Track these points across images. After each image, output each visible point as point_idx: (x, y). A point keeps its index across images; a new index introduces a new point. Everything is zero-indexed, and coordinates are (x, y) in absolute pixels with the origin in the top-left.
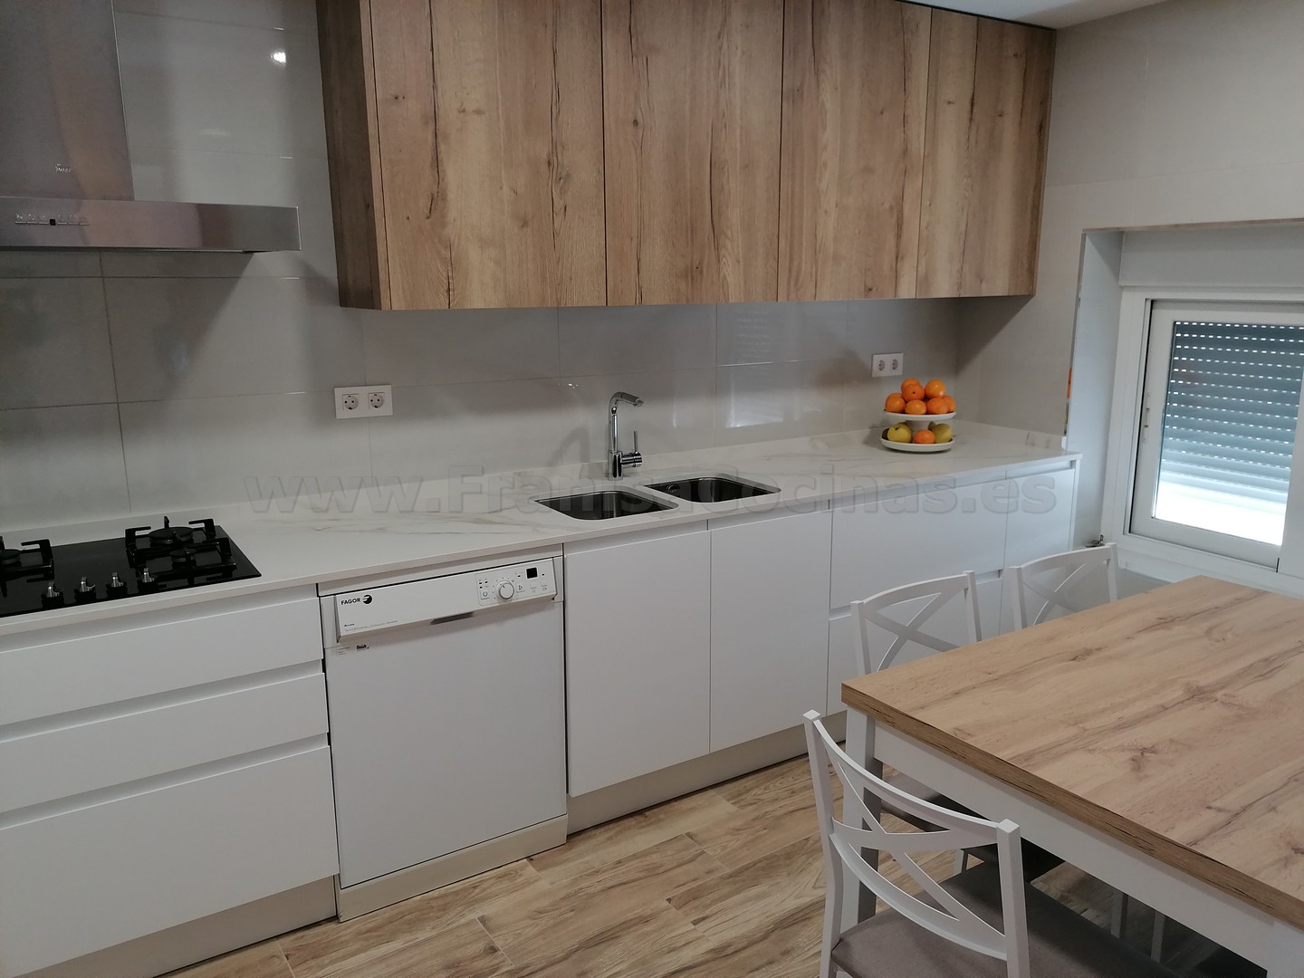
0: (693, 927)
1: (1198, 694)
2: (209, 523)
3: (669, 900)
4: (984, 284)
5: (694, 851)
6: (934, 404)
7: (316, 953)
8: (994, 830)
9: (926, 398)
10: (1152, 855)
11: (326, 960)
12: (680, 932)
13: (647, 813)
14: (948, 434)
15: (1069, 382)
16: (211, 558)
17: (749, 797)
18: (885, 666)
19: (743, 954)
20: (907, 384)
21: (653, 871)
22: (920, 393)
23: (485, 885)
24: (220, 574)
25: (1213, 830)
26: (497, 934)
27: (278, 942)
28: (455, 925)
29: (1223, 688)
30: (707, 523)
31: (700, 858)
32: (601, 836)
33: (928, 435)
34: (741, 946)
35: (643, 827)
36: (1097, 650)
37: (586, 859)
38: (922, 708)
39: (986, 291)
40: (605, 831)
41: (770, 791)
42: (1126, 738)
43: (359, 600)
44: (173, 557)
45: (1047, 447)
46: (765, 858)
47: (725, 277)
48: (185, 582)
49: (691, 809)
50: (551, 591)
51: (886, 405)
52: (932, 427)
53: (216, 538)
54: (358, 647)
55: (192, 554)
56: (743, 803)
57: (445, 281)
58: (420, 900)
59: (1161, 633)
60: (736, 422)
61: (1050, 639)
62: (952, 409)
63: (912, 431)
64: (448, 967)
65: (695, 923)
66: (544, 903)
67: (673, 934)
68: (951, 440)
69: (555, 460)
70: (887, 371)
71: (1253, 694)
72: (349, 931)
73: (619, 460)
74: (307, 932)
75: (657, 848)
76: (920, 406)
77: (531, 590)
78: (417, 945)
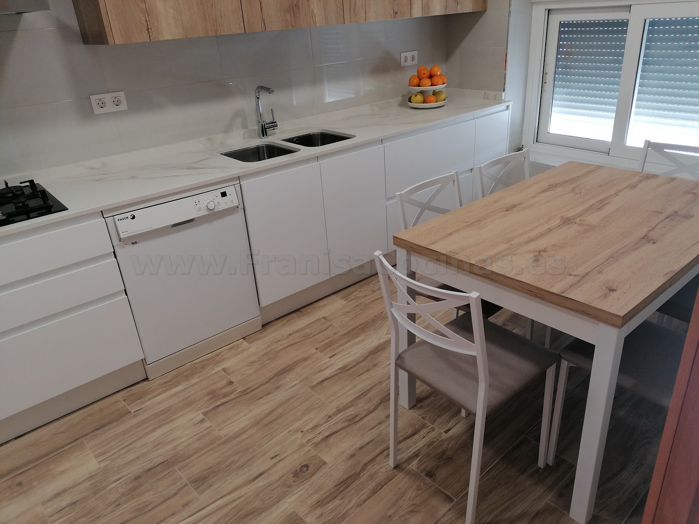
0: (329, 359)
1: (567, 221)
2: (32, 182)
3: (316, 349)
4: (459, 5)
5: (326, 325)
6: (435, 80)
7: (140, 397)
8: (468, 297)
9: (431, 77)
10: (543, 300)
11: (145, 399)
12: (324, 362)
13: (302, 310)
14: (443, 96)
15: (506, 61)
16: (38, 202)
17: (352, 297)
18: (415, 224)
19: (355, 369)
20: (420, 69)
21: (307, 337)
22: (427, 74)
23: (223, 354)
24: (45, 210)
25: (572, 286)
26: (233, 375)
27: (118, 395)
28: (210, 374)
29: (579, 217)
30: (317, 158)
31: (330, 328)
32: (280, 323)
33: (433, 98)
34: (353, 365)
35: (300, 317)
36: (518, 205)
37: (274, 335)
38: (433, 243)
39: (461, 10)
40: (281, 321)
41: (362, 293)
42: (532, 246)
43: (127, 218)
44: (15, 203)
45: (495, 99)
46: (361, 324)
47: (313, 10)
48: (25, 217)
49: (323, 306)
50: (236, 203)
51: (409, 83)
52: (435, 93)
53: (38, 190)
54: (133, 243)
55: (26, 201)
56: (349, 300)
57: (145, 24)
58: (190, 365)
59: (550, 193)
60: (329, 99)
61: (495, 202)
62: (445, 82)
63: (424, 97)
64: (209, 394)
65: (330, 357)
66: (254, 358)
67: (320, 364)
68: (445, 100)
69: (228, 129)
70: (409, 62)
71: (594, 218)
72: (155, 384)
73: (265, 127)
74: (133, 388)
75: (308, 326)
76: (428, 82)
77: (224, 204)
78: (191, 386)
